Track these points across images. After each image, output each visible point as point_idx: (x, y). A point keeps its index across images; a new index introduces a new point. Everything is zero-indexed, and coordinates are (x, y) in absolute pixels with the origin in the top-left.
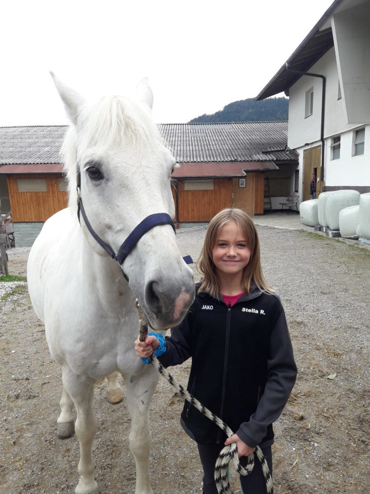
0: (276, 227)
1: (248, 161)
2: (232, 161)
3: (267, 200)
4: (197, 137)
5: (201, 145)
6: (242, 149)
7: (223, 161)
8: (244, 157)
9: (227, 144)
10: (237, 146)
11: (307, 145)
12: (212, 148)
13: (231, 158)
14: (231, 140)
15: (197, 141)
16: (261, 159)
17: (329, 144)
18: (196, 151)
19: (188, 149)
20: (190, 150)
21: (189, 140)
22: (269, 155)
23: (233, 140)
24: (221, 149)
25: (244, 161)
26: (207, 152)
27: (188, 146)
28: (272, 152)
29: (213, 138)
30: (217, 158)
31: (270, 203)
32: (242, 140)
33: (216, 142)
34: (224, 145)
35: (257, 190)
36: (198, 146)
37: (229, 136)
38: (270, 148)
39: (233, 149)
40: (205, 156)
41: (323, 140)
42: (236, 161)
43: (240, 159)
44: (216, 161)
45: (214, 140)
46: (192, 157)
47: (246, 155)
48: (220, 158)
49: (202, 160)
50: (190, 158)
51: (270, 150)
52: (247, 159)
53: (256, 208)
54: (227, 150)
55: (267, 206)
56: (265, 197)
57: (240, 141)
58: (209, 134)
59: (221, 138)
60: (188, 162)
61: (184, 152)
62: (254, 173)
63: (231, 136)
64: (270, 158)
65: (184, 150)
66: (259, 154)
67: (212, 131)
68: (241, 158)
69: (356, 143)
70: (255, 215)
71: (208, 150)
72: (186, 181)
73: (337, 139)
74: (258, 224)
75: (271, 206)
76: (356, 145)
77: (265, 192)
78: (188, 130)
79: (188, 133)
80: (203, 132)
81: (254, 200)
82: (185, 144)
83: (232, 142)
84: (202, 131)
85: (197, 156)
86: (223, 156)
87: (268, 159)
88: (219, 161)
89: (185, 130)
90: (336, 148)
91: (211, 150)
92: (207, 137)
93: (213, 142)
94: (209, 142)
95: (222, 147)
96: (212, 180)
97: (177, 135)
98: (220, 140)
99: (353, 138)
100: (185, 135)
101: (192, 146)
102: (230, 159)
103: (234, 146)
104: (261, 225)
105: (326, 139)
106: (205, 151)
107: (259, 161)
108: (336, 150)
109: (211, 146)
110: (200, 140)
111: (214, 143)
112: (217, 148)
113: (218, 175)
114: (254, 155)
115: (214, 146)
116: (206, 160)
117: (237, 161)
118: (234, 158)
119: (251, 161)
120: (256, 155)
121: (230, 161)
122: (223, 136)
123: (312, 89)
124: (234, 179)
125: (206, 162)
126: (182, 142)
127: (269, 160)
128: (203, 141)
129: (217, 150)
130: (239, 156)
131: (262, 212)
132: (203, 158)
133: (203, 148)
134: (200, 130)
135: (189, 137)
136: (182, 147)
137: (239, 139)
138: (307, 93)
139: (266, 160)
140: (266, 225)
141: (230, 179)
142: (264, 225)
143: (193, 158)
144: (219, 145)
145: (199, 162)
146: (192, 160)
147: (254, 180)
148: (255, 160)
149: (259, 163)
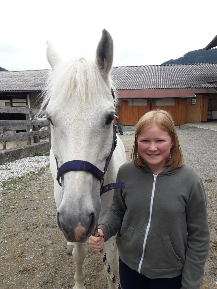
0: (215, 130)
1: (198, 88)
2: (187, 88)
3: (210, 113)
4: (165, 73)
5: (168, 78)
6: (195, 80)
7: (182, 88)
8: (195, 85)
9: (185, 78)
10: (191, 78)
12: (175, 80)
13: (187, 86)
14: (187, 75)
15: (166, 75)
16: (207, 87)
18: (164, 82)
19: (159, 81)
20: (160, 81)
21: (160, 75)
22: (212, 84)
23: (189, 75)
24: (180, 81)
25: (195, 88)
27: (159, 79)
28: (214, 82)
29: (176, 73)
30: (178, 86)
31: (212, 115)
32: (195, 75)
33: (178, 76)
34: (183, 78)
35: (203, 106)
36: (166, 78)
37: (186, 72)
38: (213, 80)
39: (188, 80)
40: (170, 85)
42: (190, 88)
43: (193, 87)
44: (177, 88)
45: (176, 75)
46: (161, 85)
47: (197, 84)
48: (180, 86)
49: (168, 87)
52: (197, 87)
53: (202, 117)
54: (184, 81)
55: (210, 117)
56: (208, 110)
57: (193, 75)
58: (173, 71)
59: (181, 73)
60: (159, 88)
61: (156, 83)
62: (202, 96)
63: (188, 72)
64: (213, 86)
65: (157, 81)
66: (205, 84)
67: (175, 70)
68: (193, 86)
70: (202, 122)
71: (172, 81)
72: (157, 100)
74: (203, 128)
77: (208, 107)
78: (160, 69)
79: (160, 71)
81: (201, 112)
83: (188, 76)
84: (169, 70)
85: (165, 85)
86: (182, 85)
87: (211, 87)
88: (179, 88)
89: (158, 69)
92: (172, 73)
93: (176, 76)
94: (173, 76)
95: (182, 79)
96: (174, 100)
97: (153, 72)
98: (180, 75)
100: (158, 72)
101: (162, 78)
102: (186, 87)
103: (189, 79)
104: (205, 129)
106: (170, 81)
107: (205, 88)
109: (175, 79)
110: (167, 75)
112: (178, 80)
113: (178, 96)
114: (202, 84)
115: (176, 78)
116: (170, 87)
118: (189, 86)
119: (200, 88)
121: (186, 88)
122: (182, 72)
124: (188, 99)
125: (170, 88)
126: (156, 76)
128: (169, 76)
129: (178, 81)
130: (193, 84)
131: (206, 120)
133: (169, 80)
134: (168, 69)
135: (160, 73)
136: (156, 79)
137: (193, 74)
141: (185, 99)
142: (207, 129)
143: (162, 86)
144: (179, 78)
145: (166, 88)
146: (161, 88)
147: (202, 100)
148: (203, 88)
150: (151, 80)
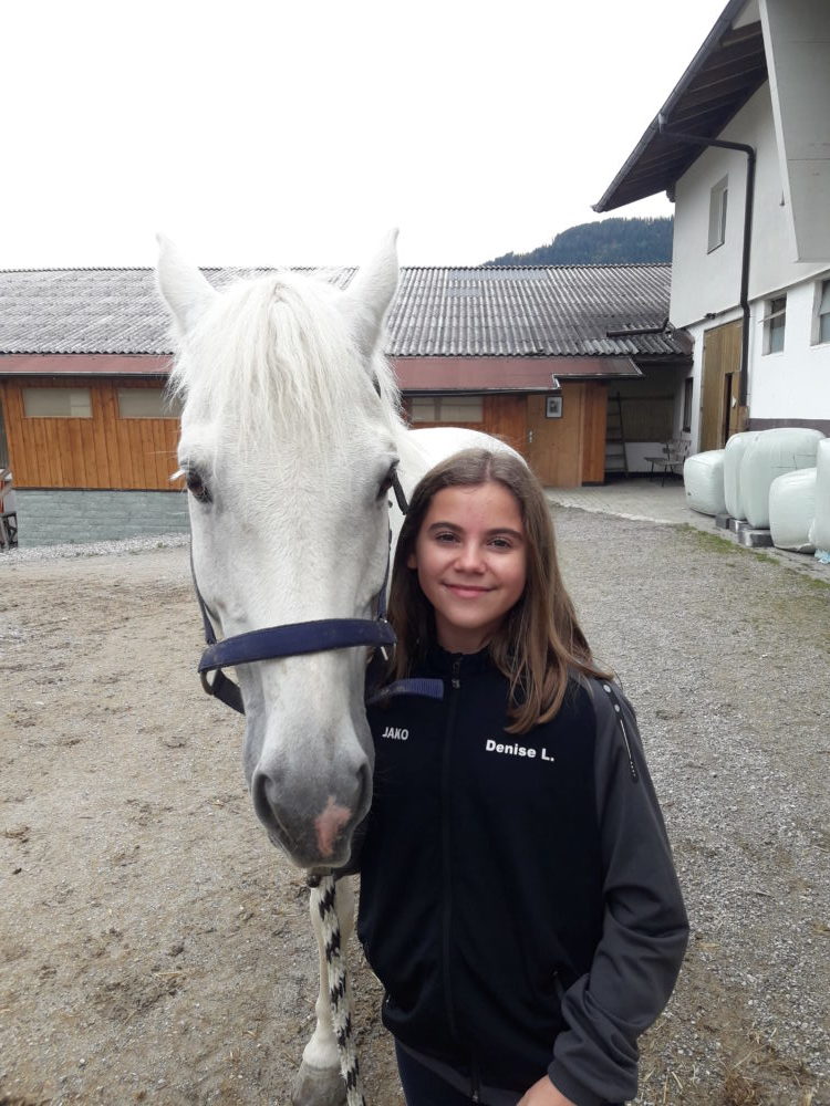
0: (623, 516)
1: (569, 354)
2: (531, 354)
3: (615, 449)
4: (459, 299)
5: (466, 317)
6: (561, 327)
7: (510, 355)
8: (561, 345)
9: (528, 316)
10: (550, 319)
11: (710, 317)
12: (490, 324)
13: (530, 346)
14: (538, 305)
15: (458, 306)
16: (602, 351)
17: (759, 314)
18: (450, 329)
19: (433, 325)
20: (436, 328)
21: (439, 306)
22: (624, 341)
23: (545, 305)
24: (510, 327)
25: (561, 354)
26: (476, 332)
27: (434, 319)
28: (632, 334)
29: (497, 300)
30: (497, 347)
31: (623, 456)
32: (564, 305)
33: (502, 309)
34: (521, 316)
35: (588, 424)
36: (458, 317)
37: (534, 297)
38: (628, 326)
39: (539, 327)
40: (469, 343)
41: (745, 304)
42: (541, 354)
43: (551, 350)
44: (493, 355)
45: (498, 305)
46: (437, 343)
47: (568, 341)
48: (505, 347)
49: (460, 350)
50: (434, 346)
51: (627, 329)
52: (568, 351)
53: (586, 468)
54: (524, 328)
55: (617, 465)
56: (610, 441)
57: (559, 307)
58: (489, 290)
59: (517, 301)
60: (427, 355)
61: (420, 333)
62: (583, 385)
63: (541, 297)
64: (625, 348)
65: (422, 327)
66: (599, 339)
67: (497, 285)
68: (554, 347)
69: (822, 313)
70: (585, 484)
71: (480, 327)
72: (414, 400)
73: (777, 302)
74: (584, 507)
75: (626, 464)
76: (822, 317)
77: (609, 429)
78: (442, 280)
79: (441, 288)
80: (477, 287)
81: (581, 447)
82: (428, 314)
83: (540, 310)
85: (449, 343)
86: (513, 342)
87: (618, 351)
88: (501, 355)
89: (434, 282)
90: (775, 325)
91: (487, 327)
92: (484, 297)
93: (495, 308)
94: (485, 310)
95: (516, 321)
96: (478, 400)
97: (414, 292)
98: (512, 307)
99: (815, 298)
100: (432, 294)
101: (444, 318)
102: (527, 350)
103: (544, 320)
104: (589, 510)
105: (754, 302)
106: (473, 330)
107: (596, 354)
108: (776, 331)
109: (490, 320)
110: (465, 306)
111: (496, 312)
112: (502, 324)
113: (492, 387)
114: (587, 342)
115: (496, 318)
116: (469, 351)
117: (544, 355)
118: (537, 347)
119: (578, 354)
120: (591, 341)
121: (527, 354)
122: (521, 296)
123: (725, 181)
124: (530, 398)
125: (468, 355)
126: (422, 308)
127: (621, 354)
128: (472, 307)
129: (502, 327)
130: (552, 342)
131: (601, 478)
132: (465, 347)
133: (469, 324)
134: (471, 282)
135: (440, 297)
136: (420, 319)
137: (557, 304)
138: (713, 192)
139: (613, 354)
140: (600, 510)
141: (522, 397)
142: (595, 510)
143: (441, 346)
144: (507, 317)
145: (451, 355)
146: (436, 352)
147: (583, 400)
148: (587, 354)
149: (597, 360)
150: (401, 321)
